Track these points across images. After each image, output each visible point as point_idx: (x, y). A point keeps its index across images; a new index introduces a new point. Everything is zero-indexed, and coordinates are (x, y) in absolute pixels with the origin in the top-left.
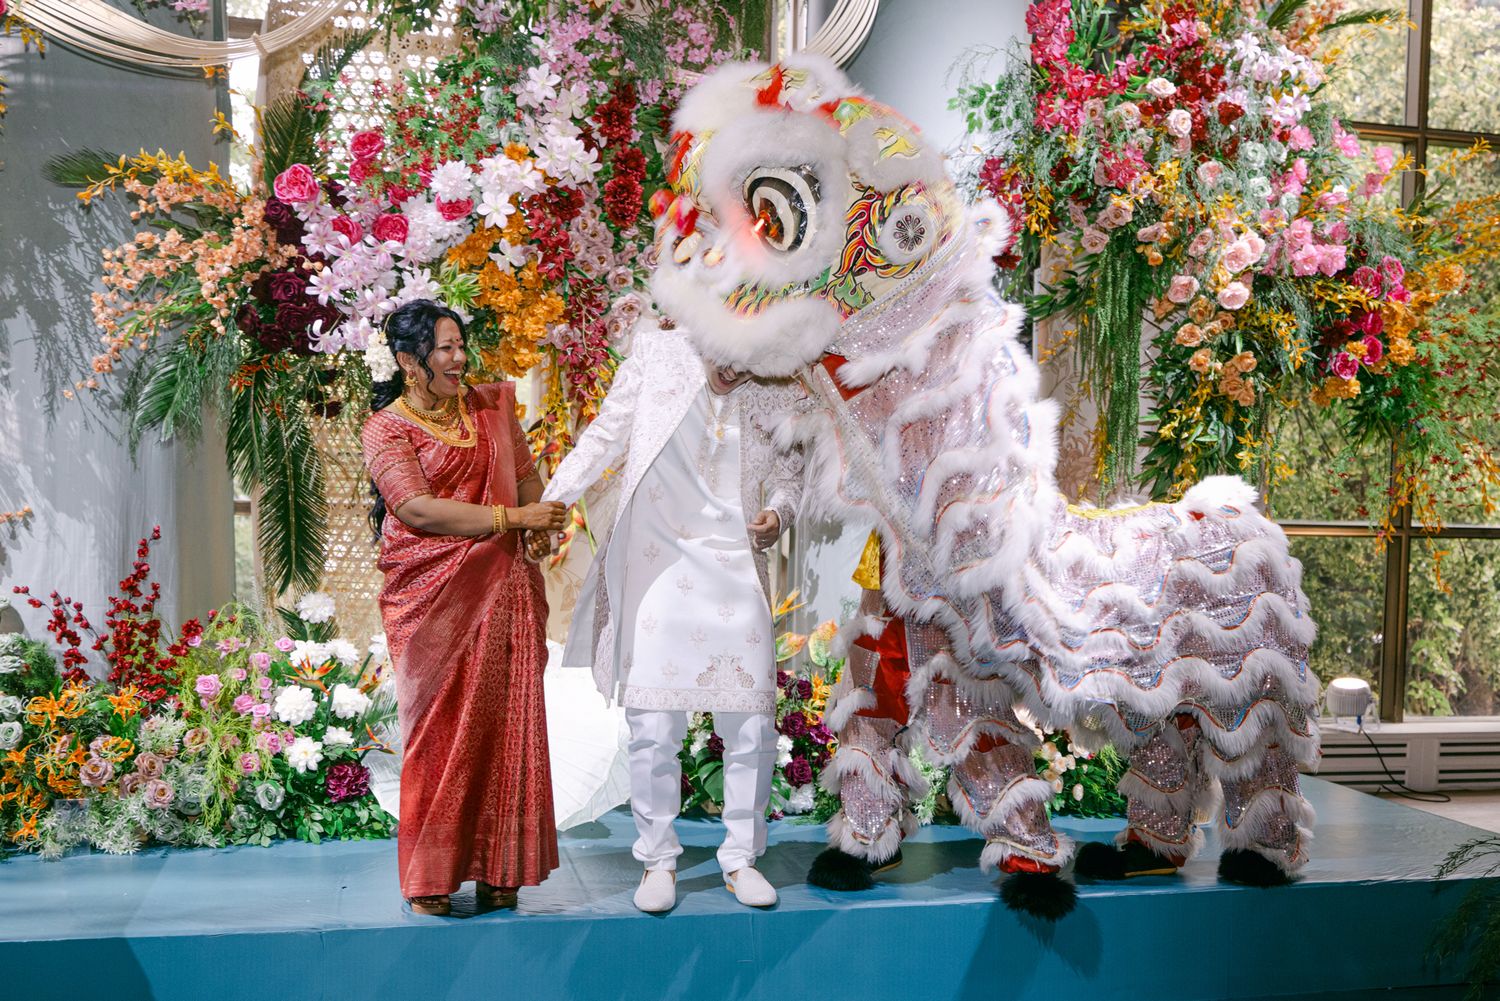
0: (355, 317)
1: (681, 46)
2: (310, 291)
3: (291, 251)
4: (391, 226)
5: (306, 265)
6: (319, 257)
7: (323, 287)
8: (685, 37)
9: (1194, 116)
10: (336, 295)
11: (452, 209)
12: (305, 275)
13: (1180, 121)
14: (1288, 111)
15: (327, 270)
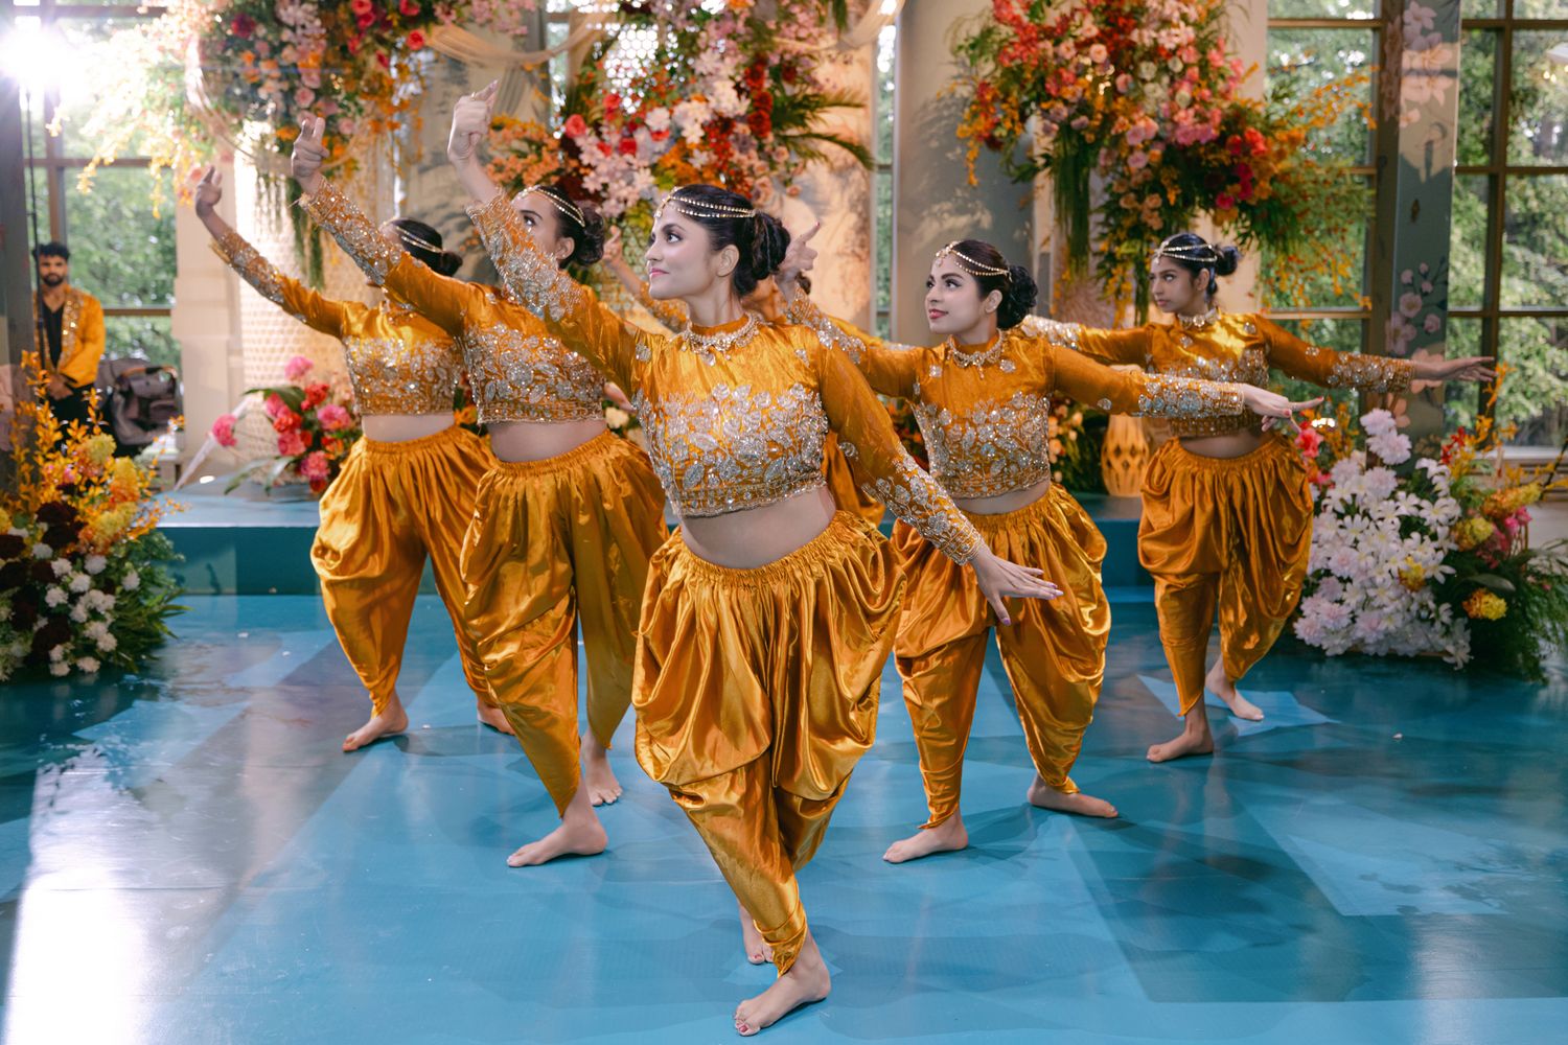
0: (608, 198)
1: (794, 28)
2: (585, 186)
3: (574, 163)
4: (629, 146)
5: (582, 171)
6: (589, 166)
7: (590, 184)
8: (797, 22)
9: (1108, 49)
10: (599, 188)
11: (657, 135)
12: (581, 177)
13: (1100, 52)
14: (1176, 40)
15: (592, 174)
